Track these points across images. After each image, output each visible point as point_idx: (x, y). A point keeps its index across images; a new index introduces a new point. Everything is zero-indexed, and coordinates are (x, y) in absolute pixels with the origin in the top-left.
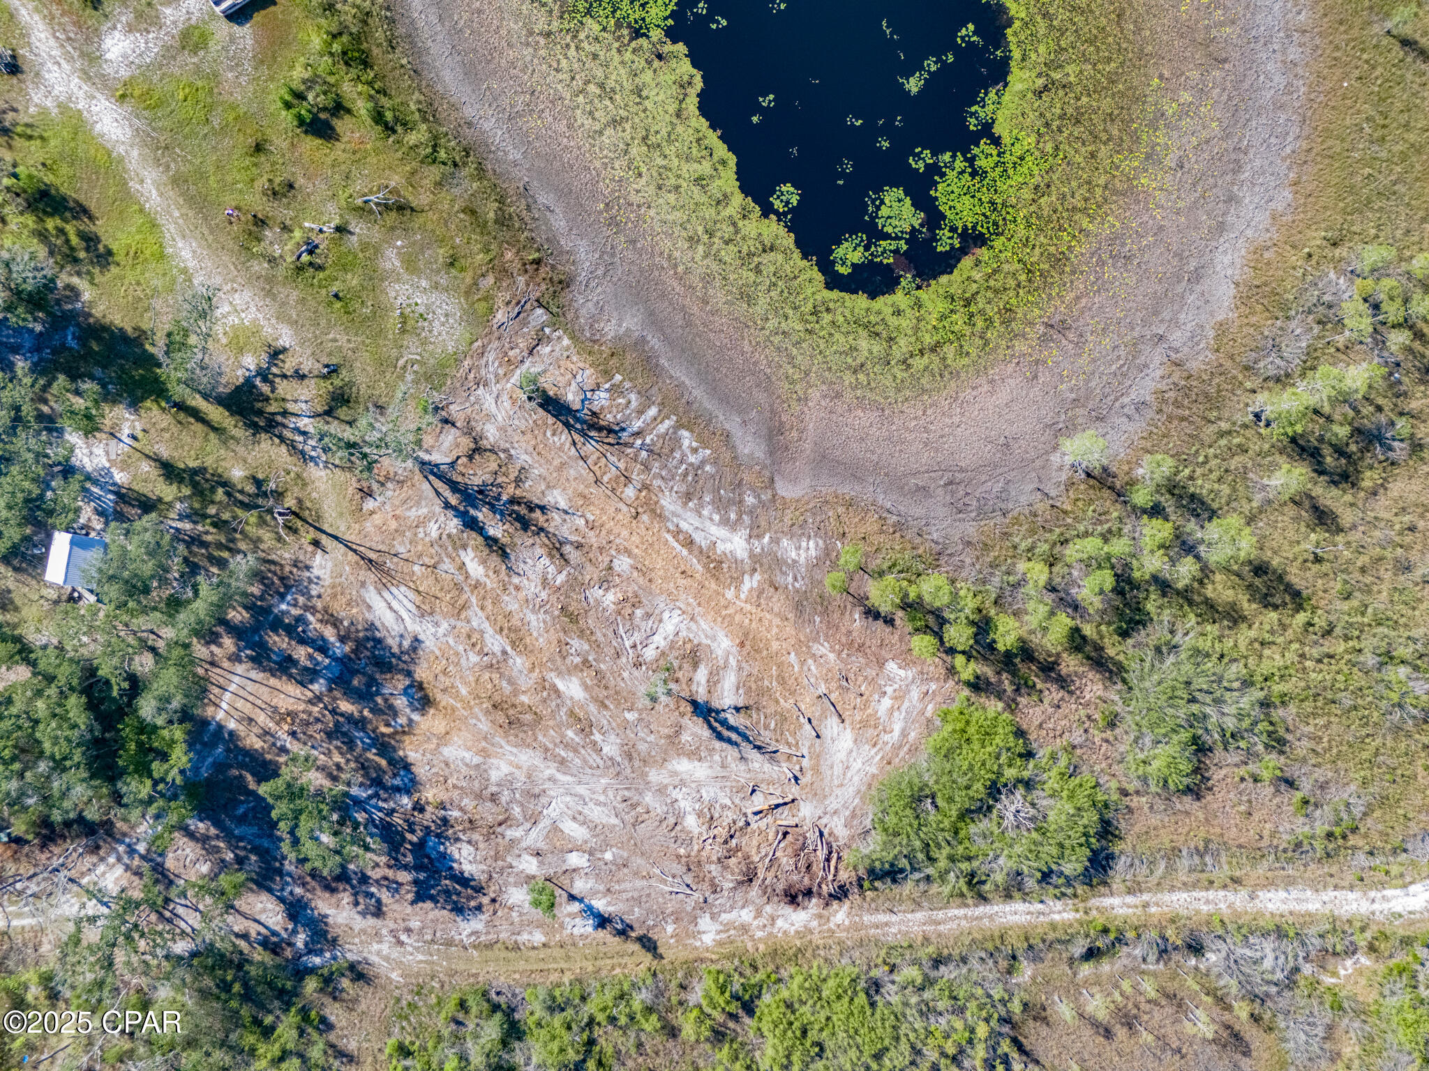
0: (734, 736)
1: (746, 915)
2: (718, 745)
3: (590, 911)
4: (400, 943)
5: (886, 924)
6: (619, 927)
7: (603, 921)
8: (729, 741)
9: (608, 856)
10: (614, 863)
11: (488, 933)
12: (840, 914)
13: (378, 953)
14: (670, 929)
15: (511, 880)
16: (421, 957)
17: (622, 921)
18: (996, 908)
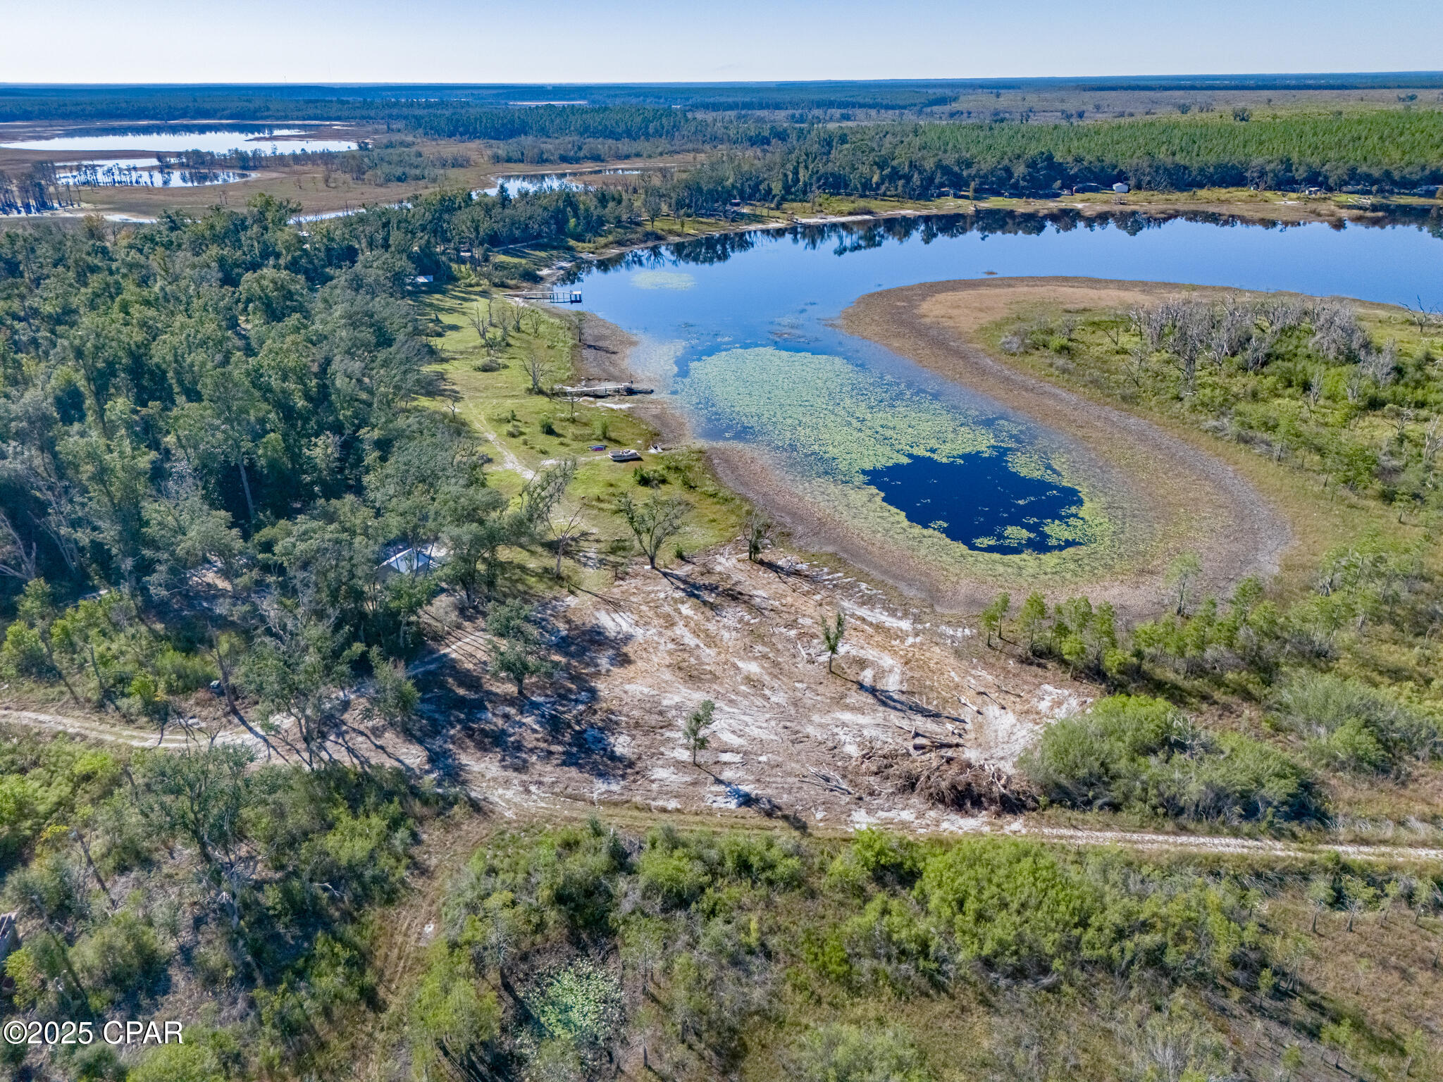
0: (899, 706)
1: (907, 815)
2: (881, 708)
3: (737, 794)
4: (528, 791)
5: (1071, 837)
6: (768, 806)
7: (747, 801)
8: (895, 708)
9: (763, 759)
10: (768, 763)
11: (622, 794)
12: (1016, 826)
13: (500, 796)
14: (819, 815)
15: (660, 762)
16: (543, 805)
17: (769, 801)
18: (1202, 840)
